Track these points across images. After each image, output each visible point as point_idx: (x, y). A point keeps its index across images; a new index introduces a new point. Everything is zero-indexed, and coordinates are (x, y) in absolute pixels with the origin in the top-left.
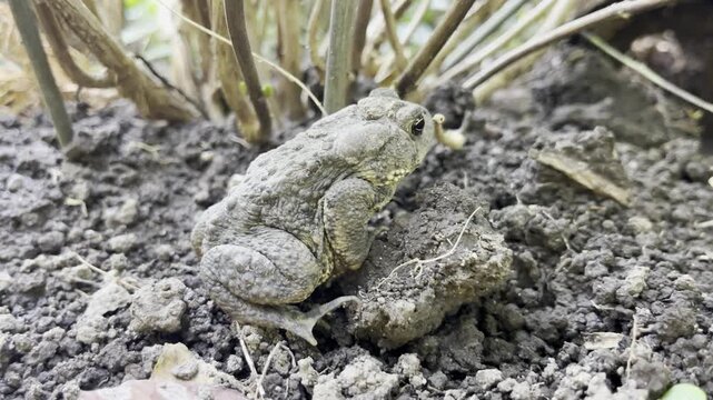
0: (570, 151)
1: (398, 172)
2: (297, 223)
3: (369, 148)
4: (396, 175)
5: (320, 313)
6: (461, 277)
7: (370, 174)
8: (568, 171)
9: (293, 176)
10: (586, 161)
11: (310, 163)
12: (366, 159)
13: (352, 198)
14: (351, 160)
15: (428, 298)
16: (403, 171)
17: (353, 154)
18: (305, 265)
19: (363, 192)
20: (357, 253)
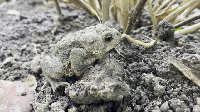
0: (185, 62)
1: (97, 51)
2: (62, 57)
3: (88, 41)
4: (96, 52)
5: (60, 84)
6: (91, 92)
7: (87, 49)
8: (180, 69)
9: (67, 44)
10: (191, 68)
11: (72, 41)
12: (87, 45)
13: (77, 54)
14: (82, 43)
15: (82, 94)
16: (98, 52)
17: (83, 42)
18: (58, 69)
19: (81, 53)
20: (78, 71)
